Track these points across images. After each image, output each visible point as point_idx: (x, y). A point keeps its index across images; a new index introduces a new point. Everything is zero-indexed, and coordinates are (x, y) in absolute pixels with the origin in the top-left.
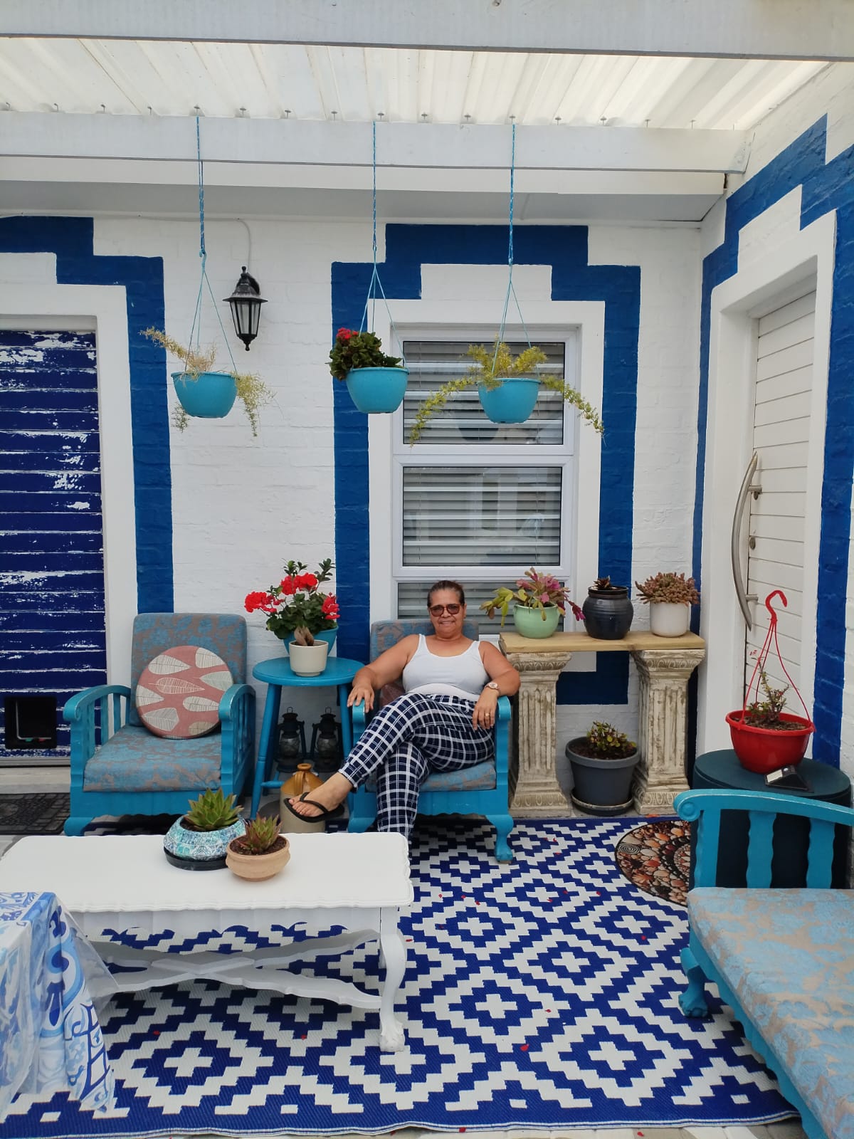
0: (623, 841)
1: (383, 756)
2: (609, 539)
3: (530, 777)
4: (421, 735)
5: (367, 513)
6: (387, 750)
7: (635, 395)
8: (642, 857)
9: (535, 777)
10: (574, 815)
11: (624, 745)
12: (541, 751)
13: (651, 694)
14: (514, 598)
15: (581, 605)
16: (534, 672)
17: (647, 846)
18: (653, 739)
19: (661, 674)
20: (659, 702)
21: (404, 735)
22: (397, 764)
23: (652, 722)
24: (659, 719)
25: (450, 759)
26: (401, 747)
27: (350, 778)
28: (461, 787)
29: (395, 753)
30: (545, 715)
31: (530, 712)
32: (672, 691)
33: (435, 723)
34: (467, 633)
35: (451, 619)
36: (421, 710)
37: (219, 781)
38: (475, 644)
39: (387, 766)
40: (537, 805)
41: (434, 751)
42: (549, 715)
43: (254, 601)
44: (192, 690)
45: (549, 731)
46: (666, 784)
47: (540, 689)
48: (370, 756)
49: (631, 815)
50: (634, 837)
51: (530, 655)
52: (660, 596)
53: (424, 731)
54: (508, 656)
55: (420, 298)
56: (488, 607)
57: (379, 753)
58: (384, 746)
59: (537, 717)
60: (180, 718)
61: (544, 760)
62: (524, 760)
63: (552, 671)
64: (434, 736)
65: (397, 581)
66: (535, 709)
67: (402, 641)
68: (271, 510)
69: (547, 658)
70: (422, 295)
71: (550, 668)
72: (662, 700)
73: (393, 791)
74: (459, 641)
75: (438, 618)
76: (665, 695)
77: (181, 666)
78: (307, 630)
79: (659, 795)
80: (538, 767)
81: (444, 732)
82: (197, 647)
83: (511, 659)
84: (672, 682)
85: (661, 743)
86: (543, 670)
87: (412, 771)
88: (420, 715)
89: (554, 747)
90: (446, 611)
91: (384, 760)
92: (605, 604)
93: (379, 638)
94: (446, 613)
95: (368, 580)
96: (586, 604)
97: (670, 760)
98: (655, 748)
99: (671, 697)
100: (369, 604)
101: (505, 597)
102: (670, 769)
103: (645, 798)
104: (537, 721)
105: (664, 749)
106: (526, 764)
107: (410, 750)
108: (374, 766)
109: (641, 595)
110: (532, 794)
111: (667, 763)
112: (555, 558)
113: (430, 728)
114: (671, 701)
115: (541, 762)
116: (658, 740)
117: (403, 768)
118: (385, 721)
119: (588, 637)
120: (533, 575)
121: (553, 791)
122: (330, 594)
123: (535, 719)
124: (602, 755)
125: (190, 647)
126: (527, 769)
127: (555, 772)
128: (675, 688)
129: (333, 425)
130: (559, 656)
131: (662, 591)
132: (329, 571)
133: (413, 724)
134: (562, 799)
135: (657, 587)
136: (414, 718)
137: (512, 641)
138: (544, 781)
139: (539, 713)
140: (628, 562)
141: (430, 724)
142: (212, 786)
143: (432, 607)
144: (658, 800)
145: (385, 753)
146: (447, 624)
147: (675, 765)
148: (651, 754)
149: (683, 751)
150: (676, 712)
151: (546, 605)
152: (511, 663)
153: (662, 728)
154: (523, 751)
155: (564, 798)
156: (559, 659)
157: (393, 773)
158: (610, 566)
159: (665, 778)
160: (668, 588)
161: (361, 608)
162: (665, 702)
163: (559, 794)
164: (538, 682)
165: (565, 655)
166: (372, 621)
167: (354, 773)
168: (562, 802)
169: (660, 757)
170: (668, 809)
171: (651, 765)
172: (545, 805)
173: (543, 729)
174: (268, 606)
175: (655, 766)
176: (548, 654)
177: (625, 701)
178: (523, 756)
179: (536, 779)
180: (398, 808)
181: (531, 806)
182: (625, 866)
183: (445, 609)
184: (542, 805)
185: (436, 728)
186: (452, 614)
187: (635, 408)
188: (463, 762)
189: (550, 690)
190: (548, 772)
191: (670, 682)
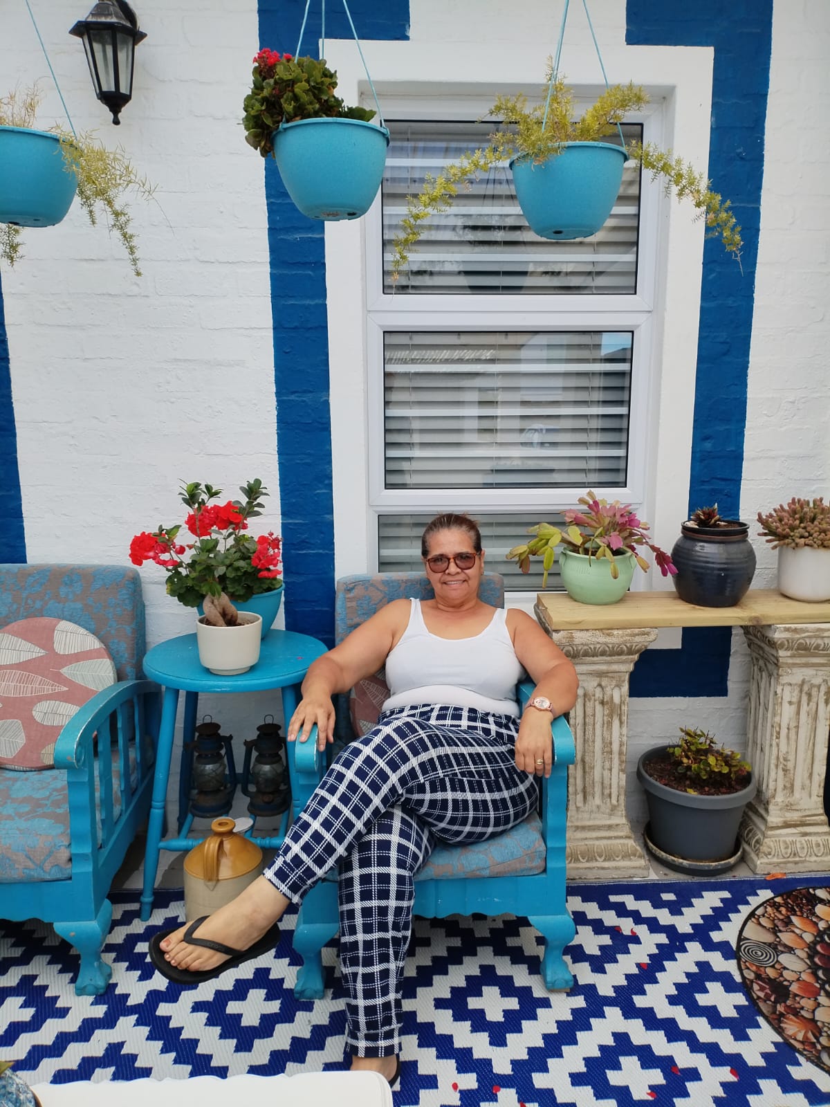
0: (745, 934)
1: (346, 843)
2: (708, 445)
3: (586, 815)
4: (416, 796)
5: (327, 403)
6: (354, 832)
7: (758, 209)
8: (785, 973)
9: (593, 815)
10: (654, 875)
11: (734, 769)
12: (603, 778)
13: (779, 691)
14: (564, 540)
15: (668, 551)
16: (595, 659)
17: (785, 946)
18: (778, 758)
19: (798, 661)
20: (790, 703)
21: (385, 801)
22: (374, 853)
23: (778, 733)
24: (788, 729)
25: (467, 829)
26: (381, 821)
27: (284, 888)
28: (486, 873)
29: (369, 832)
30: (610, 724)
31: (587, 720)
32: (812, 686)
33: (441, 773)
34: (488, 597)
35: (462, 577)
36: (416, 754)
37: (70, 865)
38: (500, 615)
39: (356, 857)
40: (596, 860)
41: (441, 818)
42: (616, 723)
43: (144, 547)
44: (48, 689)
45: (615, 747)
46: (795, 826)
47: (603, 684)
48: (323, 844)
49: (742, 874)
50: (760, 924)
51: (589, 634)
52: (802, 537)
53: (421, 789)
54: (555, 636)
55: (407, 38)
56: (521, 554)
57: (339, 837)
58: (348, 825)
59: (598, 726)
60: (28, 737)
61: (606, 792)
62: (576, 790)
63: (624, 657)
64: (439, 796)
65: (376, 512)
66: (594, 715)
67: (384, 608)
68: (173, 400)
69: (617, 638)
70: (411, 32)
71: (621, 653)
72: (795, 700)
73: (368, 904)
74: (473, 611)
75: (440, 575)
76: (801, 691)
77: (28, 651)
78: (225, 599)
79: (785, 842)
80: (598, 801)
81: (457, 786)
82: (54, 621)
83: (560, 640)
84: (815, 672)
85: (790, 765)
86: (610, 655)
87: (401, 864)
88: (414, 762)
89: (622, 770)
90: (452, 565)
91: (349, 849)
92: (709, 551)
93: (349, 604)
94: (453, 568)
95: (330, 510)
96: (677, 549)
97: (803, 788)
98: (781, 773)
99: (809, 695)
100: (333, 550)
101: (548, 540)
102: (801, 802)
103: (764, 849)
104: (598, 732)
105: (794, 774)
106: (580, 797)
107: (397, 824)
108: (331, 862)
109: (765, 534)
110: (591, 842)
111: (797, 794)
112: (616, 474)
113: (433, 784)
114: (809, 700)
115: (603, 794)
116: (785, 760)
117: (384, 861)
118: (350, 775)
119: (680, 602)
120: (591, 502)
121: (621, 837)
122: (271, 534)
123: (594, 729)
124: (698, 783)
125: (45, 620)
126: (580, 804)
127: (623, 808)
128: (817, 681)
129: (269, 260)
130: (638, 635)
131: (804, 528)
132: (258, 501)
133: (403, 780)
134: (636, 850)
135: (797, 522)
136: (404, 769)
137: (560, 611)
138: (608, 822)
139: (601, 720)
140: (736, 480)
141: (432, 775)
142: (55, 874)
143: (429, 557)
144: (783, 851)
145: (350, 837)
146: (455, 585)
147: (810, 796)
148: (773, 781)
149: (823, 776)
150: (815, 718)
151: (617, 553)
152: (559, 646)
153: (793, 743)
154: (575, 778)
155: (638, 848)
156: (638, 639)
157: (366, 871)
158: (707, 487)
159: (794, 816)
160: (816, 523)
161: (321, 553)
162: (799, 702)
163: (631, 843)
164: (600, 674)
165: (648, 634)
166: (339, 575)
167: (293, 877)
168: (635, 856)
169: (788, 785)
170: (800, 865)
171: (774, 797)
172: (609, 860)
173: (607, 744)
174: (165, 557)
175: (780, 798)
176: (620, 632)
177: (723, 692)
178: (576, 785)
179: (594, 819)
180: (376, 936)
181: (587, 861)
182: (762, 995)
183: (452, 560)
184: (605, 860)
185: (442, 781)
186: (462, 569)
187: (758, 230)
188: (490, 830)
189: (619, 686)
190: (614, 808)
191: (809, 672)
